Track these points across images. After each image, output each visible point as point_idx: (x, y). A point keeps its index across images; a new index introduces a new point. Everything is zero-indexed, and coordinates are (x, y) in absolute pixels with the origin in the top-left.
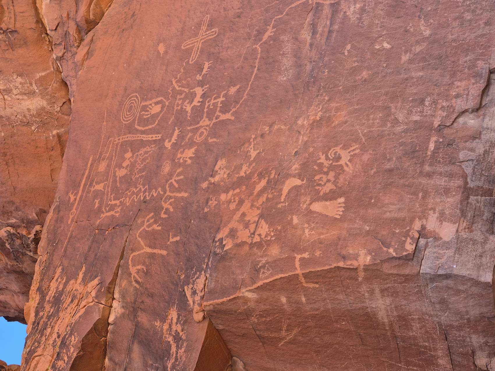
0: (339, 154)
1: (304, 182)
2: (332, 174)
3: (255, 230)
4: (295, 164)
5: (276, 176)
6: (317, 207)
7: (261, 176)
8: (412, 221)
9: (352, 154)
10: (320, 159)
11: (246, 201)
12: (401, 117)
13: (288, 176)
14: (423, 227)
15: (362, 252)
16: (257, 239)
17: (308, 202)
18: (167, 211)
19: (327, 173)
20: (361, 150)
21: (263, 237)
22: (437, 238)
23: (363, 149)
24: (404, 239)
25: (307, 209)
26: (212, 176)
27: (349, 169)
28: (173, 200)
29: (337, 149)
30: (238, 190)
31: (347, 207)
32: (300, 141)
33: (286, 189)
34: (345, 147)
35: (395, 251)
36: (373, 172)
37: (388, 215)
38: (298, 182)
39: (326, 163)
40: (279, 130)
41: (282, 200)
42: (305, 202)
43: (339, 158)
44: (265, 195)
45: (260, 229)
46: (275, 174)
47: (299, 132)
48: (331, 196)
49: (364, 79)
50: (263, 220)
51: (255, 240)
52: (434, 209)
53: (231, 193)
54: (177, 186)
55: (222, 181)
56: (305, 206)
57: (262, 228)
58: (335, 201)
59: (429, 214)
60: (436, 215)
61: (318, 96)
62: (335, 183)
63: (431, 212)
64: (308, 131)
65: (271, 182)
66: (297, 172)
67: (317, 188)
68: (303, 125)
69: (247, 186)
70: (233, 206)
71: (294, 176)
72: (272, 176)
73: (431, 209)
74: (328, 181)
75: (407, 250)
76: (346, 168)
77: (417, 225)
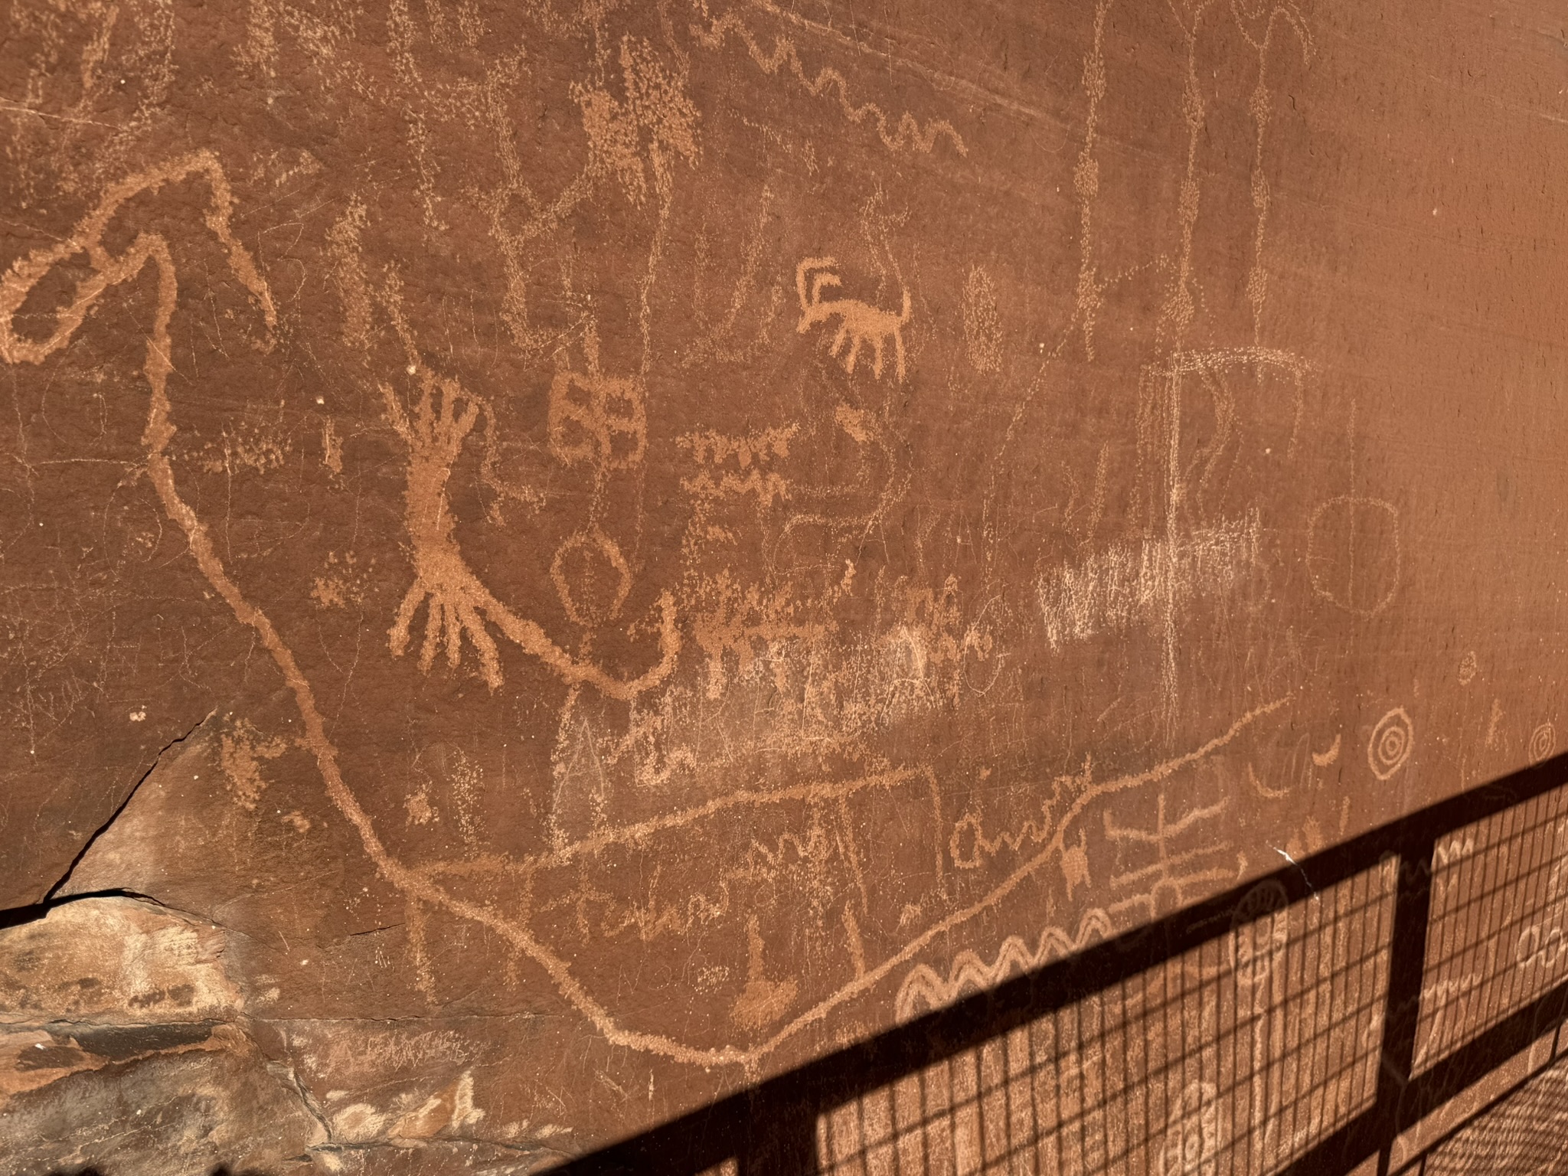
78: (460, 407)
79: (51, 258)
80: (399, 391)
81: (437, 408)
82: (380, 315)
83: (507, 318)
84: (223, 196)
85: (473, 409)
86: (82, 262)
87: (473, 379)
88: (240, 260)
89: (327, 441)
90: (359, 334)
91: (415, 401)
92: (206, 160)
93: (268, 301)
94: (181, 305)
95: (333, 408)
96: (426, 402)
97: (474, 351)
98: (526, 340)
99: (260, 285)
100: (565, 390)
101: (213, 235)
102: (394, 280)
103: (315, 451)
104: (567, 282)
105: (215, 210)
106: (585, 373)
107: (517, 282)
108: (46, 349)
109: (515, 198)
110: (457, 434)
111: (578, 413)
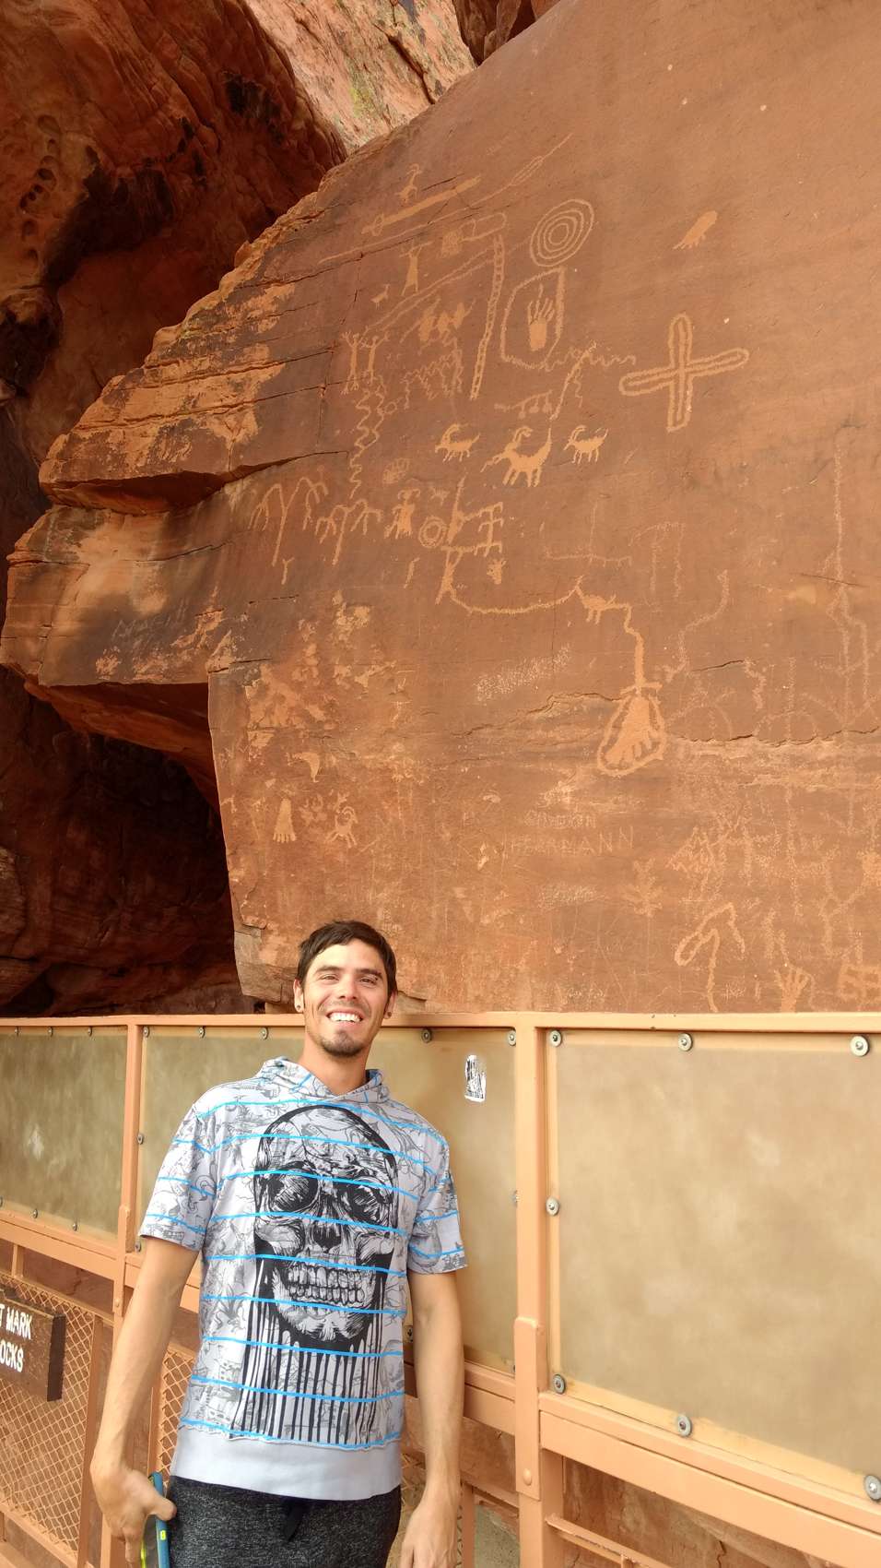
0: (347, 821)
1: (315, 781)
2: (323, 817)
3: (263, 729)
4: (337, 758)
5: (325, 734)
6: (286, 807)
7: (329, 707)
8: (276, 920)
9: (347, 839)
10: (342, 794)
11: (298, 697)
12: (383, 895)
13: (322, 753)
14: (271, 932)
15: (242, 873)
16: (251, 734)
17: (290, 793)
18: (324, 525)
19: (324, 810)
20: (350, 849)
21: (254, 744)
22: (261, 947)
23: (352, 852)
24: (257, 914)
25: (283, 793)
26: (347, 606)
27: (328, 839)
28: (334, 533)
29: (354, 818)
30: (315, 672)
31: (286, 846)
32: (367, 757)
33: (305, 756)
34: (355, 827)
35: (246, 906)
36: (323, 869)
37: (280, 893)
38: (315, 771)
39: (336, 807)
40: (392, 711)
41: (293, 757)
42: (289, 788)
43: (342, 822)
44: (303, 727)
45: (262, 735)
46: (329, 731)
47: (381, 751)
48: (298, 823)
49: (440, 835)
50: (272, 735)
51: (249, 733)
52: (287, 941)
53: (313, 662)
54: (354, 528)
55: (334, 634)
56: (286, 791)
57: (264, 737)
58: (292, 829)
59: (283, 936)
60: (283, 945)
61: (429, 765)
62: (313, 824)
63: (285, 939)
64: (379, 766)
65: (319, 728)
66: (327, 766)
67: (307, 801)
68: (389, 754)
69: (319, 688)
70: (296, 675)
71: (322, 764)
72: (327, 727)
73: (288, 939)
74: (315, 815)
75: (246, 918)
76: (330, 834)
77: (272, 926)
78: (802, 978)
79: (690, 938)
80: (780, 972)
81: (793, 979)
82: (777, 947)
83: (823, 945)
84: (734, 915)
85: (807, 979)
86: (696, 938)
87: (808, 967)
88: (736, 933)
89: (757, 989)
90: (769, 954)
91: (786, 976)
92: (730, 906)
93: (743, 946)
94: (719, 948)
95: (759, 978)
96: (790, 976)
97: (810, 957)
98: (829, 952)
99: (741, 941)
100: (846, 971)
101: (729, 927)
102: (783, 935)
103: (752, 992)
104: (850, 929)
105: (731, 920)
106: (856, 964)
107: (829, 931)
108: (687, 962)
109: (831, 901)
110: (800, 987)
111: (852, 980)
